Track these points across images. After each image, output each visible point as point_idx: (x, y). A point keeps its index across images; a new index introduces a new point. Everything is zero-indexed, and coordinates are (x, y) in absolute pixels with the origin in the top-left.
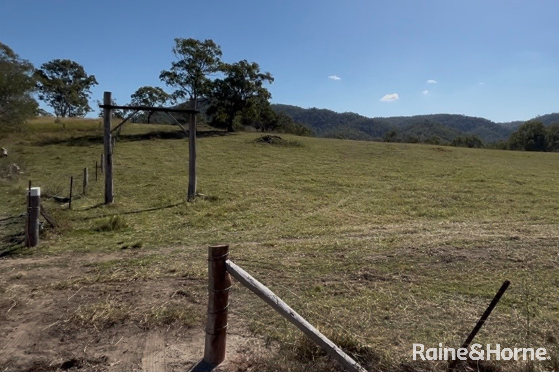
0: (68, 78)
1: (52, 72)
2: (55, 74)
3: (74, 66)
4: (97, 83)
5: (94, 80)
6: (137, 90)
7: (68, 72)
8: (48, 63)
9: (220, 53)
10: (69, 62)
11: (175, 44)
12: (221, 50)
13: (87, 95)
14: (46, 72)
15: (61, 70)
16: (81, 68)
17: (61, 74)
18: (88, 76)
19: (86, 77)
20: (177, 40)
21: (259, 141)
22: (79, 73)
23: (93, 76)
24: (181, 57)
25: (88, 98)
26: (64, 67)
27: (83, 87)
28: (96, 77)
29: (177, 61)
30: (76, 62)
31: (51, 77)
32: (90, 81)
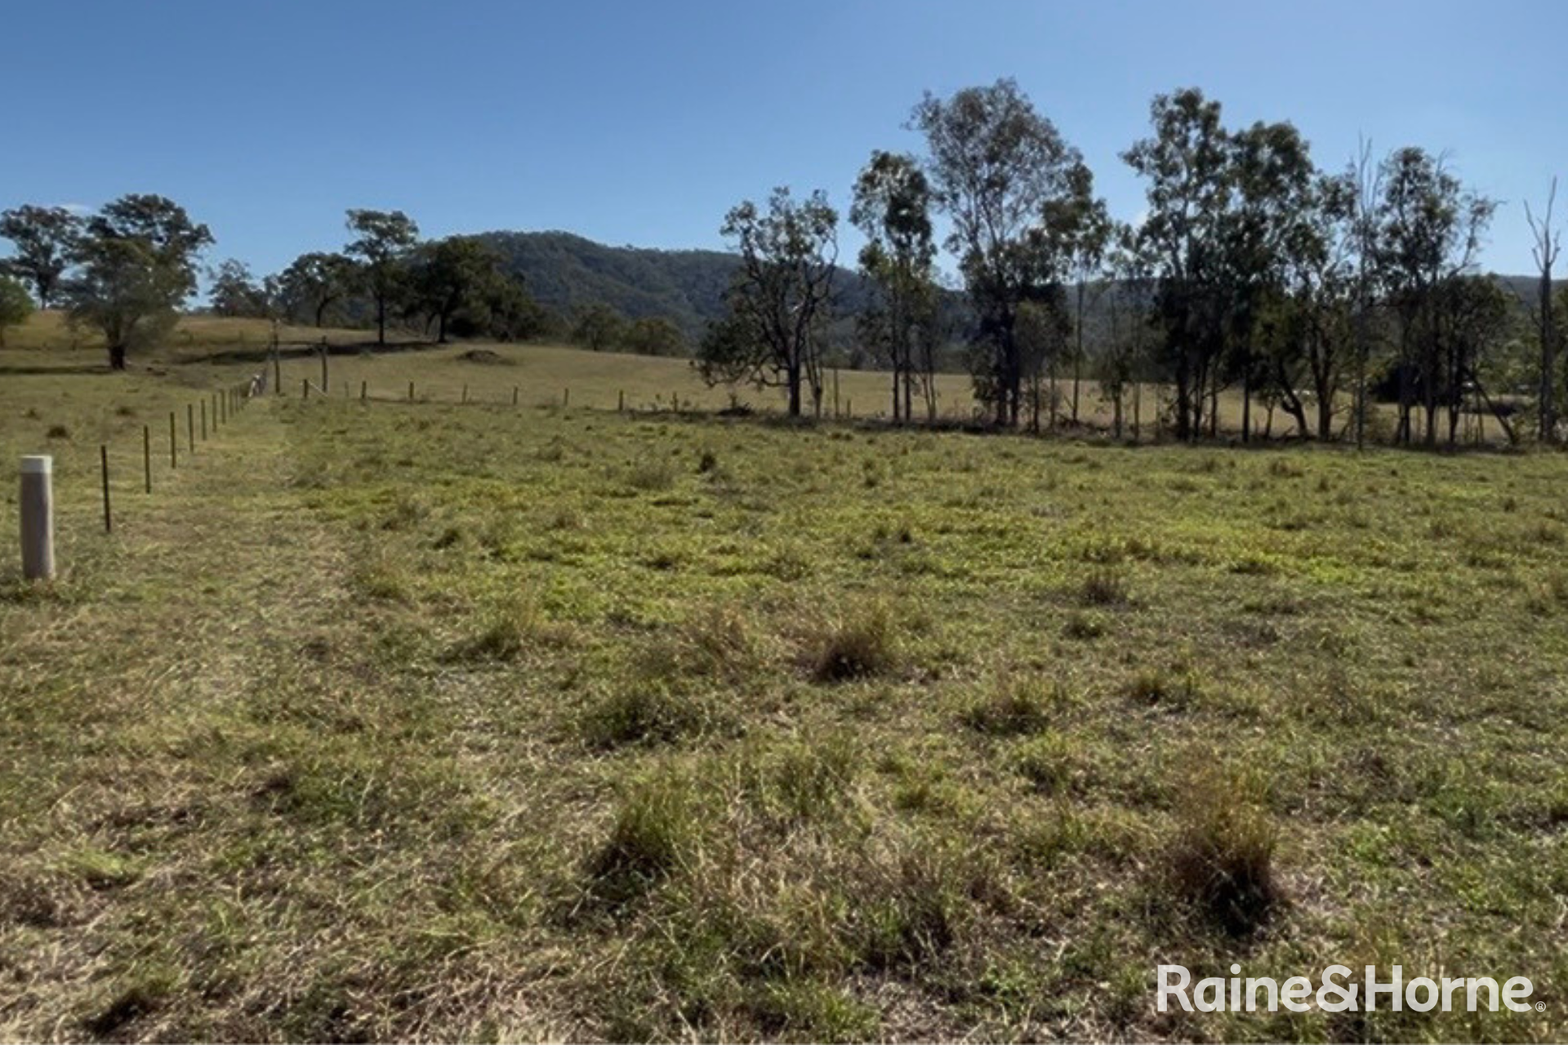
0: (155, 232)
1: (123, 222)
2: (128, 225)
3: (167, 206)
4: (211, 240)
5: (207, 233)
6: (296, 259)
7: (155, 219)
8: (116, 203)
9: (415, 230)
10: (155, 198)
11: (347, 217)
12: (418, 225)
13: (194, 266)
14: (111, 221)
15: (141, 215)
16: (180, 212)
17: (141, 223)
18: (195, 226)
19: (189, 227)
20: (350, 213)
21: (460, 358)
22: (178, 222)
23: (204, 227)
24: (359, 236)
25: (195, 272)
26: (147, 211)
27: (184, 246)
28: (209, 227)
29: (351, 243)
30: (171, 199)
31: (121, 229)
32: (199, 235)
